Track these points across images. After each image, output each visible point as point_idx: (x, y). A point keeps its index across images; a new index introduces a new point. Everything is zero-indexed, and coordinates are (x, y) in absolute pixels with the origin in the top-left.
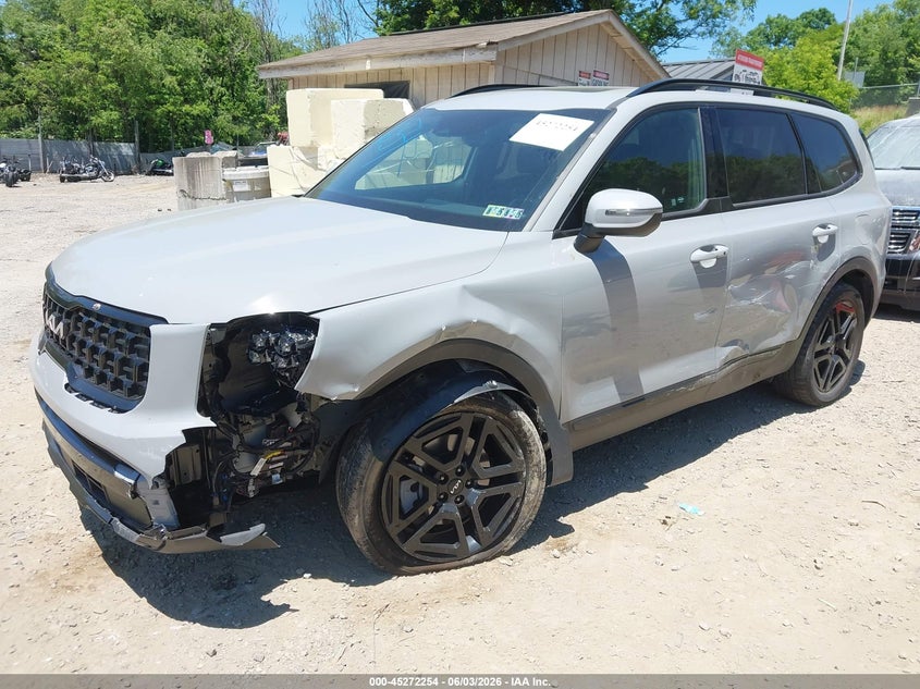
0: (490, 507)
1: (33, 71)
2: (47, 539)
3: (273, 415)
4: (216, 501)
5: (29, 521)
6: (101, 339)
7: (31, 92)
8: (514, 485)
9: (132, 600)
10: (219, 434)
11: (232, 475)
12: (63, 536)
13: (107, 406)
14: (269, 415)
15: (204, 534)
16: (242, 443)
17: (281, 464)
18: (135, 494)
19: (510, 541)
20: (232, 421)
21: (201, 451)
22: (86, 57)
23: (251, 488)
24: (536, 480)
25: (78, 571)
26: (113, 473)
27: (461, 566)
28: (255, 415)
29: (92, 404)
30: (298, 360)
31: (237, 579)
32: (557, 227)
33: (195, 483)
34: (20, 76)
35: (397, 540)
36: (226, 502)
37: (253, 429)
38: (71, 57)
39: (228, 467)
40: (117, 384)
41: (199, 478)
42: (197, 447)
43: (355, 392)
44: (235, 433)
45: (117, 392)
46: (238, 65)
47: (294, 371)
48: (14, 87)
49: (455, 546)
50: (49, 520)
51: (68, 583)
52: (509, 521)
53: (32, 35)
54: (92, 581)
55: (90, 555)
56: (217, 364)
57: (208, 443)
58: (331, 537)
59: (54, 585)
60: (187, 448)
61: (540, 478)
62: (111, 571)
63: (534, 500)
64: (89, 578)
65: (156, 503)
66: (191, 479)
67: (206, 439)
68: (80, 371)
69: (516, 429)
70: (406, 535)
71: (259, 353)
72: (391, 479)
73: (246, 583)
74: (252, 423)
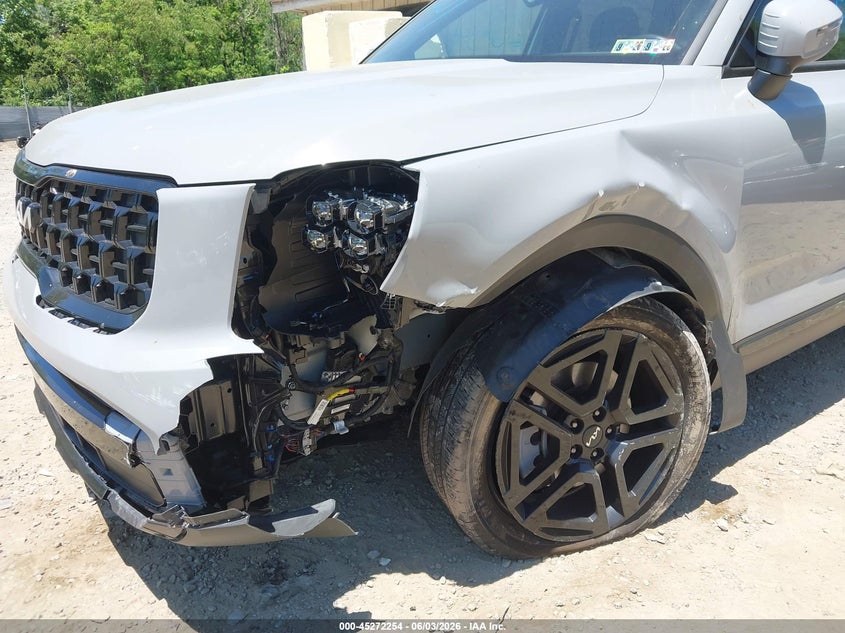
0: (638, 463)
1: (61, 42)
2: (37, 508)
3: (342, 334)
4: (258, 464)
5: (18, 483)
6: (82, 224)
7: (60, 63)
8: (670, 432)
9: (144, 600)
10: (261, 365)
11: (280, 423)
12: (58, 503)
13: (91, 324)
14: (335, 335)
15: (245, 521)
16: (293, 377)
17: (347, 407)
18: (136, 460)
19: (660, 508)
20: (280, 344)
21: (234, 390)
22: (109, 28)
23: (307, 442)
24: (698, 424)
25: (73, 555)
26: (103, 427)
27: (595, 546)
28: (315, 335)
29: (72, 322)
30: (384, 243)
31: (287, 567)
32: (725, 63)
33: (227, 437)
34: (50, 48)
35: (517, 515)
36: (273, 464)
37: (308, 357)
38: (95, 27)
39: (275, 413)
40: (106, 291)
41: (232, 430)
42: (227, 385)
43: (470, 295)
44: (283, 362)
45: (106, 303)
46: (249, 29)
47: (377, 261)
48: (45, 59)
49: (591, 519)
50: (42, 480)
51: (60, 573)
52: (660, 481)
53: (60, 9)
54: (90, 570)
55: (90, 530)
56: (255, 258)
57: (245, 378)
58: (406, 501)
59: (39, 577)
60: (214, 387)
61: (704, 421)
62: (117, 555)
63: (693, 452)
64: (87, 565)
65: (169, 472)
66: (221, 431)
67: (242, 373)
68: (56, 276)
69: (677, 352)
70: (528, 507)
71: (324, 231)
72: (509, 427)
73: (302, 573)
74: (309, 347)
